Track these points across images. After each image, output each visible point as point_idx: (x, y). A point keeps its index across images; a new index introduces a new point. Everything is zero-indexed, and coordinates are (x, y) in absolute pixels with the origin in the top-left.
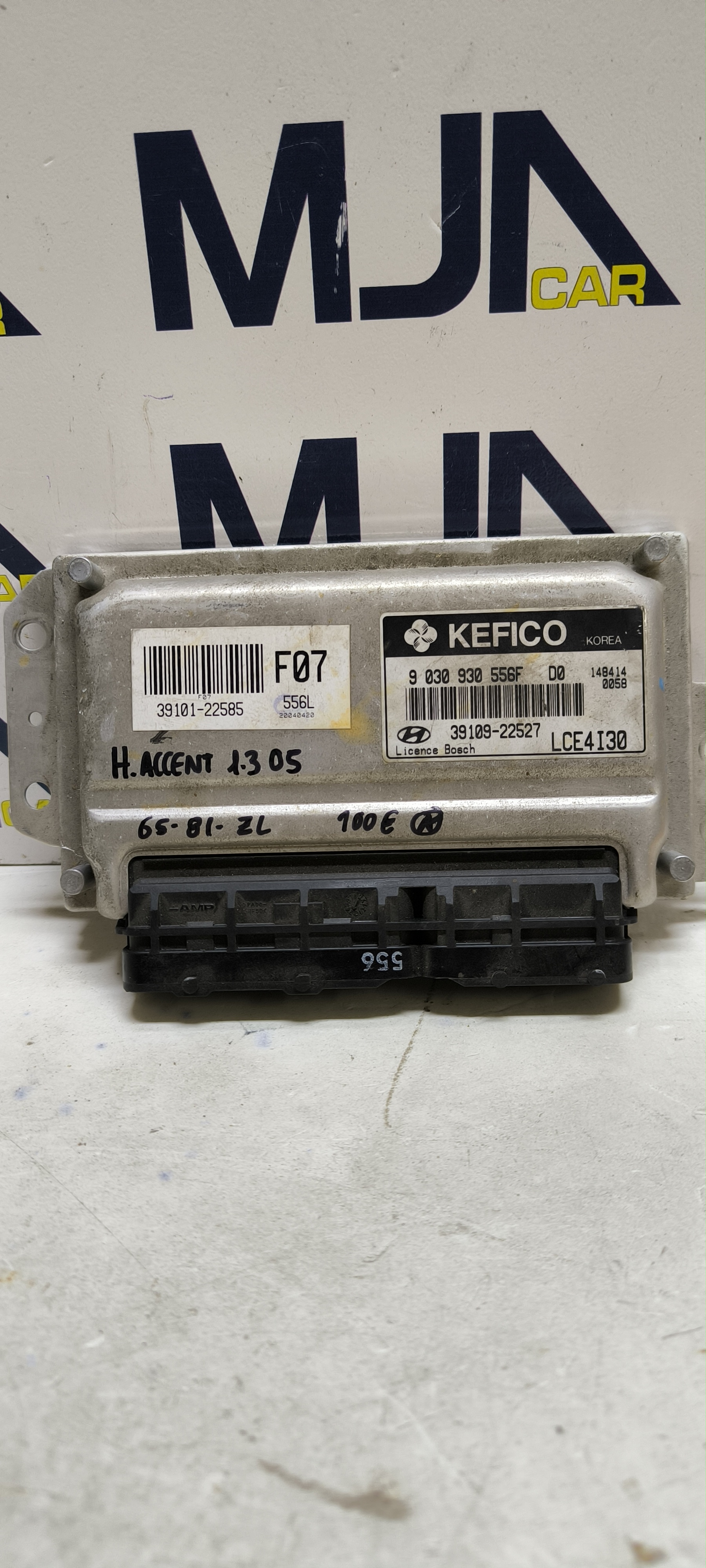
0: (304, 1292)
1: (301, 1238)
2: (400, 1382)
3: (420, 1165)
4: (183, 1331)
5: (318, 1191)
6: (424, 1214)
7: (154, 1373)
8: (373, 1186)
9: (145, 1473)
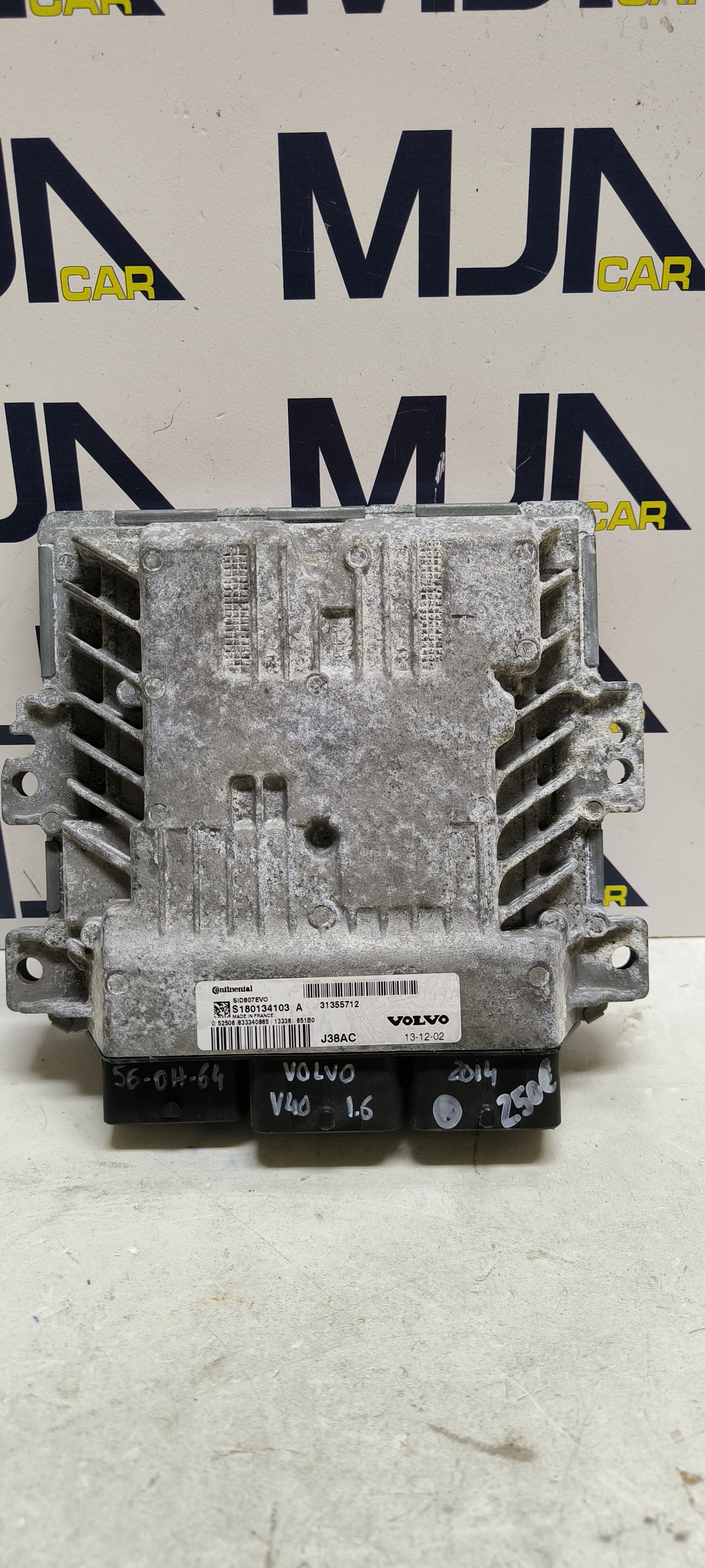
0: (438, 1304)
1: (428, 1263)
2: (515, 1368)
3: (505, 1205)
4: (358, 1334)
5: (435, 1227)
6: (514, 1244)
7: (343, 1366)
9: (353, 1435)
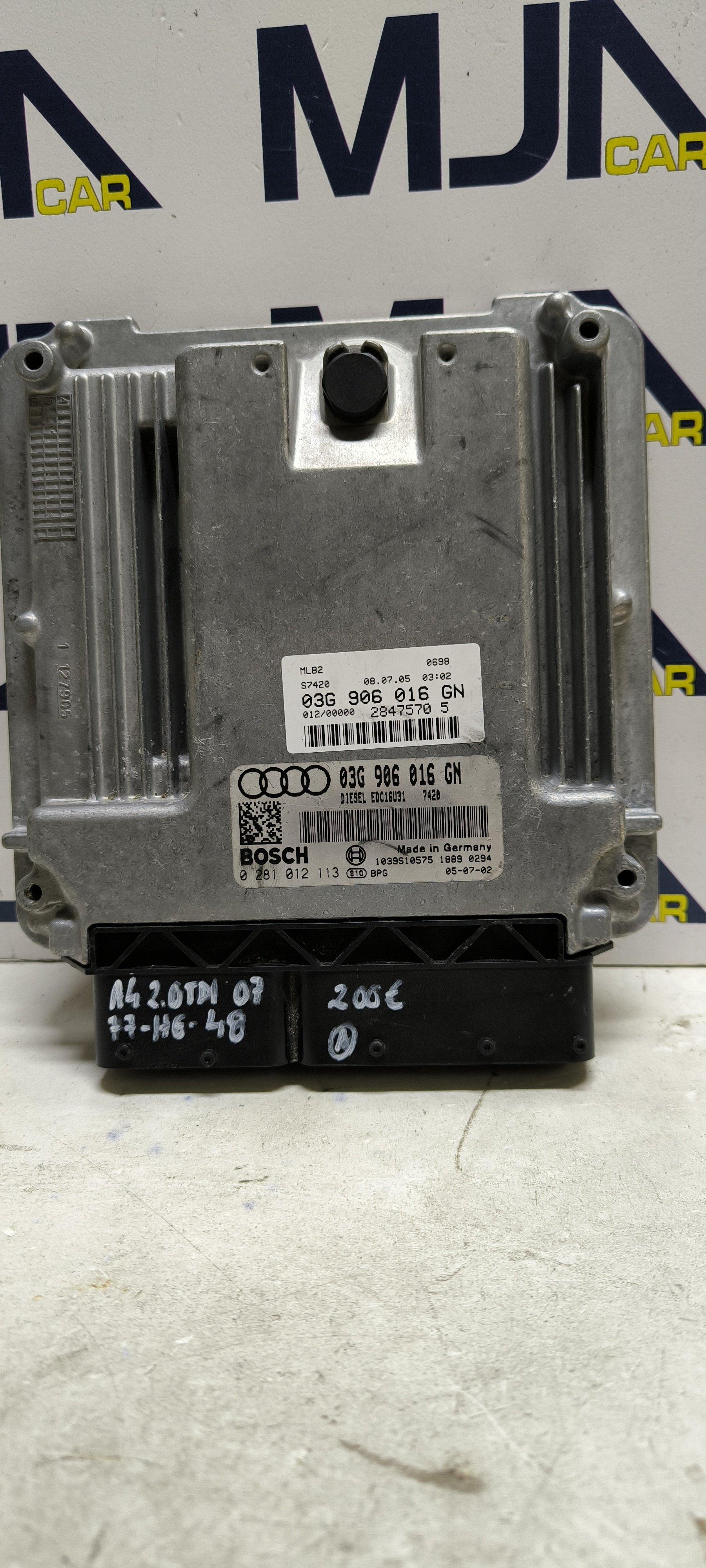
8: (445, 1219)
